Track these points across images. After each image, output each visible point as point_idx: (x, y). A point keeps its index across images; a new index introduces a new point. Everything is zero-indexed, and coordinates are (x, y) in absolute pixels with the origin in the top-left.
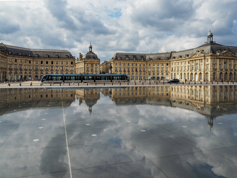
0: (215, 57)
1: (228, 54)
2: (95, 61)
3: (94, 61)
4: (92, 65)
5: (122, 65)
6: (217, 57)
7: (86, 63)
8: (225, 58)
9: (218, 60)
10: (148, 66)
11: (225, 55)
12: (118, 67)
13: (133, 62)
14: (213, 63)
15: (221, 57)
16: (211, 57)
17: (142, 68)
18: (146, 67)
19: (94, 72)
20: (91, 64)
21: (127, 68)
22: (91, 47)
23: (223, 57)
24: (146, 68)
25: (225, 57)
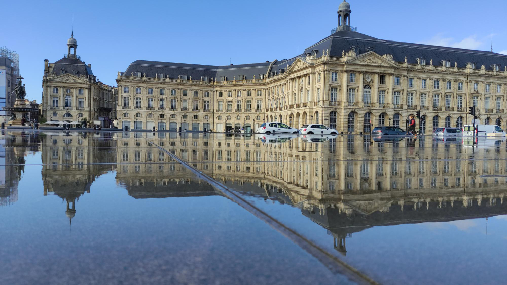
0: (336, 67)
1: (376, 59)
2: (77, 80)
3: (72, 81)
4: (68, 89)
5: (144, 92)
6: (343, 68)
7: (50, 87)
8: (367, 71)
9: (345, 76)
10: (218, 96)
11: (366, 63)
12: (132, 97)
13: (174, 86)
14: (329, 85)
15: (354, 67)
16: (324, 68)
17: (201, 101)
18: (212, 98)
19: (74, 109)
20: (65, 90)
21: (156, 100)
22: (73, 45)
23: (359, 67)
24: (212, 102)
25: (367, 68)
